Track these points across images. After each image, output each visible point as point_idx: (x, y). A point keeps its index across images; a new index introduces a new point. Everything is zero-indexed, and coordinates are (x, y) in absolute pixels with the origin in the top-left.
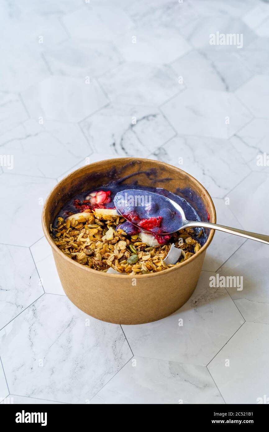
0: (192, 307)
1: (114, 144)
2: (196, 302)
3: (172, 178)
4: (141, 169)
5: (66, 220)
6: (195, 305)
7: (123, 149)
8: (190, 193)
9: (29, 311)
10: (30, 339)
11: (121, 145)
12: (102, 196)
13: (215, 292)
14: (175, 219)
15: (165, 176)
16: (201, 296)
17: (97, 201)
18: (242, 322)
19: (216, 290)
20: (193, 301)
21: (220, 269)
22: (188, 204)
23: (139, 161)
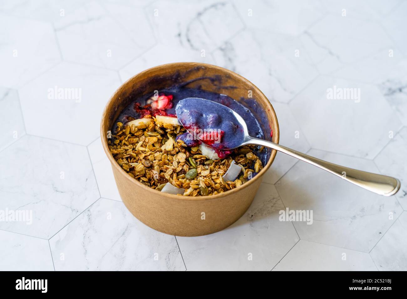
0: (248, 221)
1: (179, 35)
2: (252, 216)
3: (237, 87)
4: (206, 75)
5: (125, 126)
6: (251, 219)
7: (189, 40)
8: (255, 105)
9: (84, 216)
10: (84, 246)
11: (187, 36)
12: (164, 102)
13: (272, 206)
14: (236, 134)
15: (230, 84)
16: (258, 210)
17: (158, 106)
18: (297, 240)
19: (274, 205)
20: (249, 214)
21: (279, 182)
22: (252, 114)
23: (204, 66)
